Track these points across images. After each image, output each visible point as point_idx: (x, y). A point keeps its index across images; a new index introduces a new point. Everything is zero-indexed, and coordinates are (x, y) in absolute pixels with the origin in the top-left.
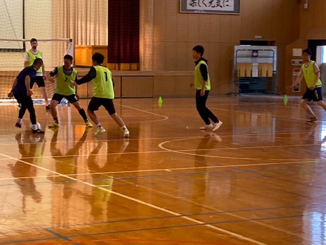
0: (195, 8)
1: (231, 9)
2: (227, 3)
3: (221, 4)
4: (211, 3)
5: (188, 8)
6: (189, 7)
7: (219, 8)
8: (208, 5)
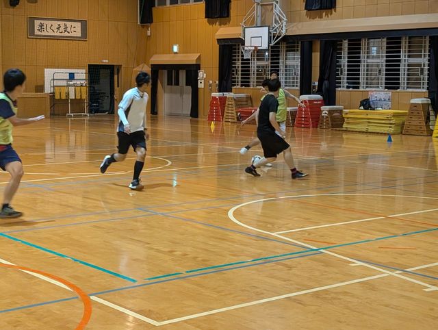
0: (43, 33)
1: (79, 34)
2: (75, 29)
3: (69, 29)
4: (58, 28)
5: (36, 34)
6: (37, 32)
7: (66, 34)
8: (56, 31)
